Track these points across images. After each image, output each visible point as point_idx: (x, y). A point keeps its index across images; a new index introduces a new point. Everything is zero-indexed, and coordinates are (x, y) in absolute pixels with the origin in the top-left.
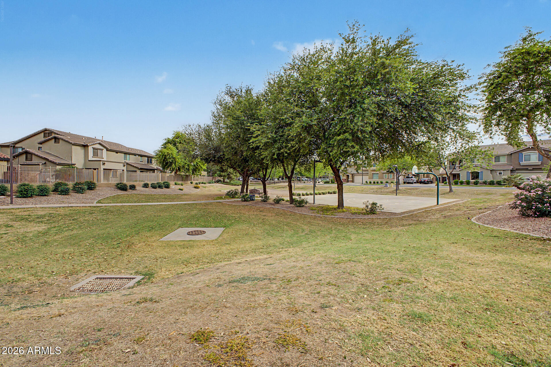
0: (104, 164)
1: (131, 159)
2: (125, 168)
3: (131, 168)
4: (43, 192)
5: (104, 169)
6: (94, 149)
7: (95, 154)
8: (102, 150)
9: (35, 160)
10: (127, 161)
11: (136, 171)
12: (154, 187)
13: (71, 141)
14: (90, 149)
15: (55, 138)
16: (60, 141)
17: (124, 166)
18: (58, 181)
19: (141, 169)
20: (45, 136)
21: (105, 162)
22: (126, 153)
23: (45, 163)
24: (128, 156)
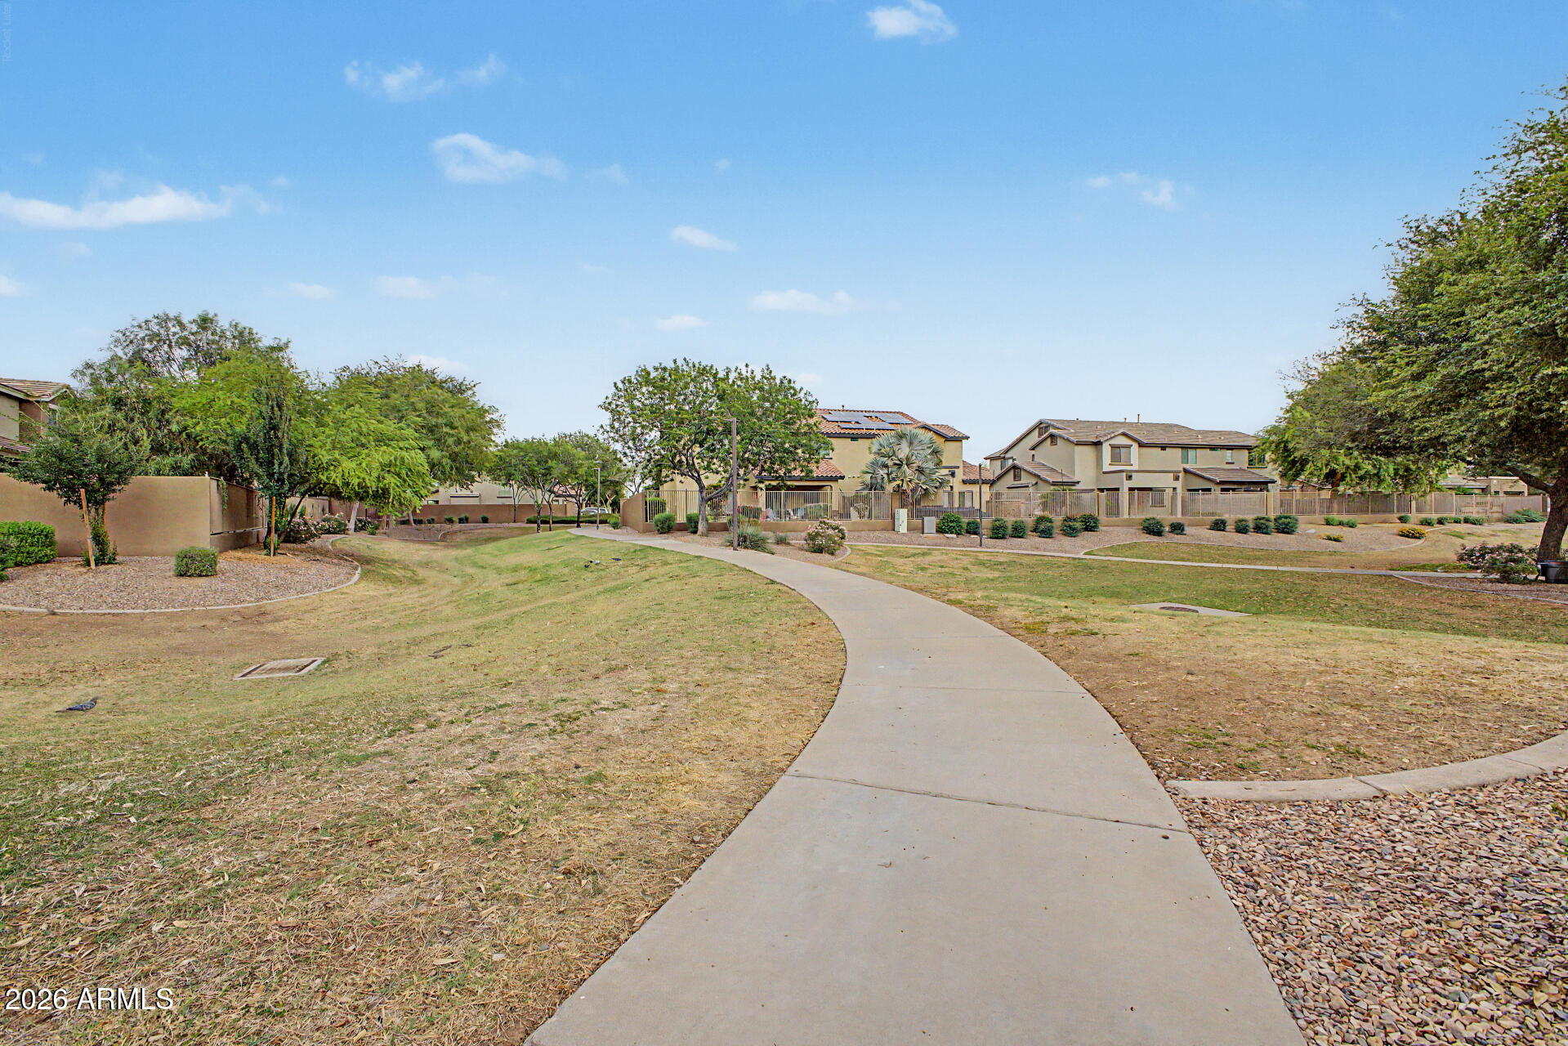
0: (1129, 478)
1: (1201, 461)
2: (1179, 485)
3: (1198, 484)
4: (1018, 532)
5: (1131, 489)
6: (1113, 447)
7: (1116, 459)
8: (1129, 447)
9: (1025, 479)
10: (1187, 466)
11: (1209, 490)
12: (1241, 529)
13: (1072, 439)
14: (1106, 450)
15: (1052, 436)
16: (1059, 441)
17: (1177, 478)
18: (1046, 514)
19: (1221, 483)
20: (1040, 435)
21: (1133, 474)
22: (1185, 447)
23: (1036, 483)
24: (1191, 453)
